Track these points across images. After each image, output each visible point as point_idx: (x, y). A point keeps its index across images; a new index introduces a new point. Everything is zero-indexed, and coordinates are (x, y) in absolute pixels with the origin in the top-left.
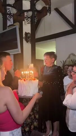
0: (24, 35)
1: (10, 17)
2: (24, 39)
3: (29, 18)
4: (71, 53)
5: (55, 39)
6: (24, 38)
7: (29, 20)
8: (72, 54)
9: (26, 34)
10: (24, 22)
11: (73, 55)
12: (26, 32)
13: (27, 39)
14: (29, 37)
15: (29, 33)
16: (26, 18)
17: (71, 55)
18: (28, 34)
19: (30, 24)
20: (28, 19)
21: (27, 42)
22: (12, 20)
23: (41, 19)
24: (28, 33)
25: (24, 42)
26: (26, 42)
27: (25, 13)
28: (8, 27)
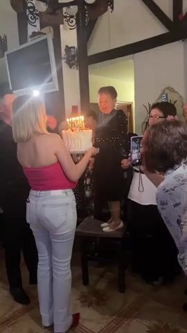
0: (63, 52)
1: (35, 17)
2: (63, 61)
3: (72, 17)
4: (167, 86)
5: (132, 55)
6: (65, 58)
7: (72, 21)
8: (168, 88)
9: (68, 49)
10: (61, 26)
11: (172, 90)
12: (67, 46)
13: (71, 60)
14: (74, 56)
15: (74, 48)
16: (66, 17)
17: (166, 90)
18: (72, 50)
19: (75, 29)
20: (71, 19)
22: (38, 23)
23: (97, 19)
24: (72, 47)
26: (69, 67)
27: (64, 9)
28: (31, 37)
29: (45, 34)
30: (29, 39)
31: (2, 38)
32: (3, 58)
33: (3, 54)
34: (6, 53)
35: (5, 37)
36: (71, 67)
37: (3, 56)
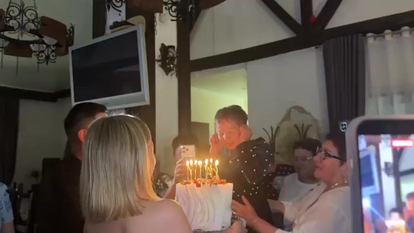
0: (158, 53)
2: (157, 65)
3: (174, 4)
4: (294, 105)
5: (244, 64)
6: (158, 61)
7: (175, 10)
9: (165, 49)
10: (157, 15)
12: (163, 45)
13: (169, 64)
14: (173, 59)
15: (173, 47)
16: (166, 4)
17: (293, 110)
18: (170, 50)
20: (174, 8)
21: (167, 71)
22: (123, 9)
24: (170, 47)
25: (159, 71)
26: (164, 73)
28: (111, 28)
29: (133, 25)
30: (108, 31)
31: (68, 28)
32: (65, 57)
33: (67, 50)
34: (70, 49)
35: (73, 28)
36: (167, 74)
37: (66, 53)
